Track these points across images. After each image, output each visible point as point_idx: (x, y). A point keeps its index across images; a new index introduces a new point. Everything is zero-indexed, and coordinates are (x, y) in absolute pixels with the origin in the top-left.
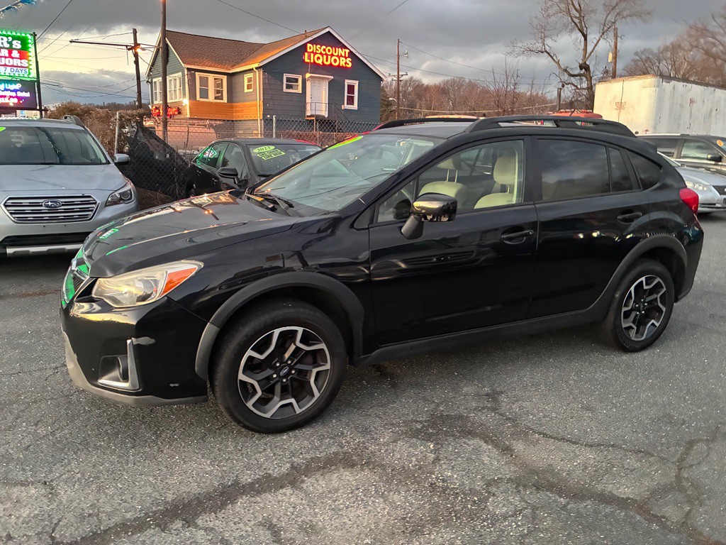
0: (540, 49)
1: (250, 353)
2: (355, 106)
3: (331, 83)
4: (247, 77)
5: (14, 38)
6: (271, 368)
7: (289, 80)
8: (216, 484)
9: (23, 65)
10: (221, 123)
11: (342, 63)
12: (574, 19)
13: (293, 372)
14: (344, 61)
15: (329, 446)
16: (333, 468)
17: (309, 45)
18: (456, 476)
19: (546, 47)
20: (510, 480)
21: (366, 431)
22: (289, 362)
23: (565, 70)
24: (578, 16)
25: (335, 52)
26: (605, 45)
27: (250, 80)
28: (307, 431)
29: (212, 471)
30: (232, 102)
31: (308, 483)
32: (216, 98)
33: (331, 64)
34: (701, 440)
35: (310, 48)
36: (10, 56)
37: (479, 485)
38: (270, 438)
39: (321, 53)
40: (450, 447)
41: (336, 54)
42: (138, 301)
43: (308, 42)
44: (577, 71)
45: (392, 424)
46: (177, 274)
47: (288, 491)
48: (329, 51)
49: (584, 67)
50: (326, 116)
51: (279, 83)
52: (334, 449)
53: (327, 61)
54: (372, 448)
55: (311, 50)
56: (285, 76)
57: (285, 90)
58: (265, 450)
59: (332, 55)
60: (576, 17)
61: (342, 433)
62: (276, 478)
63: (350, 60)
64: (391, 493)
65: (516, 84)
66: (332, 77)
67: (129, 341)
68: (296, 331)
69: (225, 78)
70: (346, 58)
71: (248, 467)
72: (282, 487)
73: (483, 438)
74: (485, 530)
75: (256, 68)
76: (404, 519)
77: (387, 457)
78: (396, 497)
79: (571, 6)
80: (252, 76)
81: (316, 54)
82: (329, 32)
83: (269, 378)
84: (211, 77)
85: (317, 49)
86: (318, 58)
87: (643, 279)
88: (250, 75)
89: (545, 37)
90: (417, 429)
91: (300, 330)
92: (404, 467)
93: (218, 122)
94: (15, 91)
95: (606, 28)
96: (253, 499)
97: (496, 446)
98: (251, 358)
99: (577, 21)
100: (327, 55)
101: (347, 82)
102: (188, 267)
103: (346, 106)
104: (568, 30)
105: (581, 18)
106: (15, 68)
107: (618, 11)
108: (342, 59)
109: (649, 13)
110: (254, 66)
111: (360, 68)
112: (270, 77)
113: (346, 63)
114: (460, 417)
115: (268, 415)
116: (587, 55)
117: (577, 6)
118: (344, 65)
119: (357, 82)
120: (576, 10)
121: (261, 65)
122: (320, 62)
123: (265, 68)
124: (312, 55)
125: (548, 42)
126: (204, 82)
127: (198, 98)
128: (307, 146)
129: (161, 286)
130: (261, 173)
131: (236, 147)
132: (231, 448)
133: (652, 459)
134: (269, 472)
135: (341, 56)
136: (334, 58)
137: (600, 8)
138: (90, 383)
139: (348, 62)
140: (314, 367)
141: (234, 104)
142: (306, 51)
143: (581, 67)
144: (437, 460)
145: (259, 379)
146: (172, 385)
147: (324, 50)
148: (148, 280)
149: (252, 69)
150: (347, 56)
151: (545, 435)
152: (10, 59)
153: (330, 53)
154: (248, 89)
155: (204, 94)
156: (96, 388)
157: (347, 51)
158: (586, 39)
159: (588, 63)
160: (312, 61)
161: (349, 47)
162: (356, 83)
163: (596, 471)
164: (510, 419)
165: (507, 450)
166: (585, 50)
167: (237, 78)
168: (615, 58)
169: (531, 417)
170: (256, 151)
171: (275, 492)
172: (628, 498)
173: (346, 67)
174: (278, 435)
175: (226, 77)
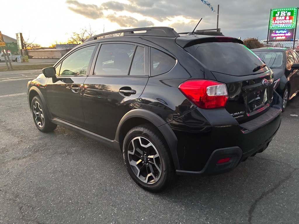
1: (34, 106)
5: (288, 11)
9: (290, 22)
36: (285, 19)
87: (139, 138)
94: (285, 33)
106: (286, 24)
152: (285, 20)
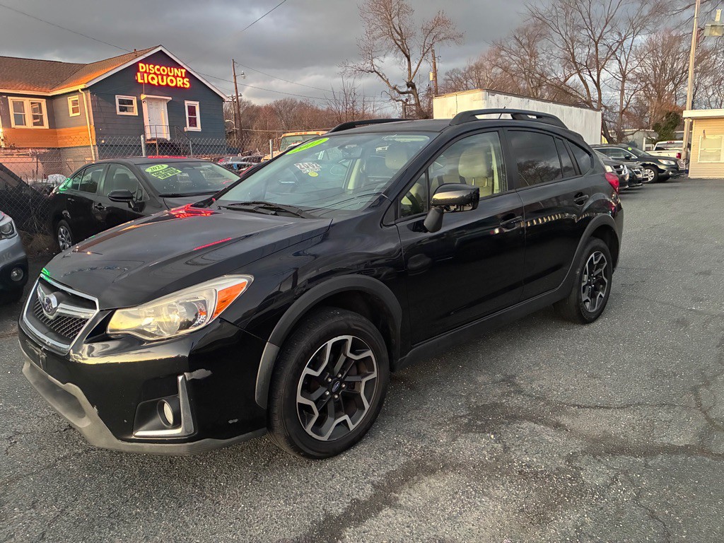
0: (369, 69)
1: (307, 371)
2: (198, 128)
3: (169, 104)
4: (71, 99)
6: (323, 386)
7: (121, 102)
8: (308, 523)
10: (47, 151)
11: (180, 84)
12: (397, 42)
13: (344, 386)
14: (182, 82)
15: (396, 458)
16: (415, 478)
17: (141, 65)
18: (535, 460)
19: (375, 67)
20: (584, 453)
21: (420, 436)
22: (340, 376)
23: (395, 88)
24: (400, 38)
25: (171, 72)
26: (426, 66)
27: (75, 103)
28: (362, 448)
29: (293, 511)
30: (55, 128)
31: (403, 497)
32: (35, 124)
33: (167, 85)
34: (700, 386)
35: (142, 68)
37: (562, 463)
38: (329, 463)
39: (155, 73)
40: (509, 435)
41: (172, 74)
42: (181, 328)
43: (141, 62)
44: (405, 89)
45: (440, 424)
46: (228, 291)
47: (387, 511)
48: (164, 70)
49: (411, 85)
50: (169, 139)
51: (110, 105)
52: (402, 460)
53: (163, 82)
54: (438, 450)
55: (144, 70)
56: (117, 98)
57: (119, 113)
58: (333, 476)
59: (168, 75)
60: (398, 40)
61: (400, 443)
62: (366, 503)
63: (188, 80)
64: (491, 489)
65: (354, 101)
66: (170, 98)
67: (180, 378)
68: (347, 340)
69: (43, 102)
70: (183, 78)
71: (328, 497)
72: (380, 509)
73: (530, 420)
74: (601, 503)
75: (82, 90)
76: (522, 510)
77: (460, 456)
78: (498, 493)
79: (393, 30)
80: (77, 99)
81: (150, 74)
82: (161, 51)
83: (323, 396)
84: (27, 101)
85: (150, 70)
86: (153, 79)
87: (593, 255)
88: (76, 97)
89: (373, 58)
90: (466, 424)
91: (350, 338)
92: (482, 462)
93: (43, 151)
95: (425, 50)
96: (358, 529)
97: (546, 424)
98: (308, 376)
99: (400, 43)
100: (162, 75)
101: (187, 103)
102: (235, 283)
103: (188, 128)
104: (393, 52)
105: (403, 40)
107: (434, 34)
108: (178, 79)
109: (461, 36)
110: (80, 87)
111: (199, 89)
112: (100, 99)
113: (183, 84)
114: (495, 405)
115: (325, 438)
116: (412, 74)
117: (398, 30)
118: (182, 86)
119: (198, 103)
120: (398, 33)
121: (88, 86)
122: (155, 82)
123: (92, 89)
124: (145, 75)
125: (376, 62)
126: (19, 107)
127: (13, 125)
128: (202, 163)
129: (212, 307)
130: (163, 193)
131: (120, 168)
132: (296, 482)
133: (676, 409)
134: (354, 497)
135: (178, 76)
136: (169, 78)
137: (419, 33)
138: (118, 439)
139: (185, 82)
140: (363, 377)
141: (57, 130)
142: (139, 71)
143: (408, 85)
144: (506, 449)
145: (315, 399)
146: (230, 422)
147: (158, 70)
148: (190, 303)
149: (78, 91)
150: (184, 76)
151: (579, 406)
153: (165, 73)
154: (73, 112)
155: (20, 120)
156: (130, 444)
157: (184, 71)
158: (409, 60)
159: (413, 81)
160: (146, 81)
161: (184, 66)
162: (196, 104)
163: (644, 428)
164: (539, 398)
165: (557, 426)
166: (410, 69)
167: (60, 101)
168: (435, 76)
169: (555, 393)
170: (149, 170)
171: (376, 517)
172: (687, 446)
173: (184, 88)
174: (336, 458)
175: (44, 100)
